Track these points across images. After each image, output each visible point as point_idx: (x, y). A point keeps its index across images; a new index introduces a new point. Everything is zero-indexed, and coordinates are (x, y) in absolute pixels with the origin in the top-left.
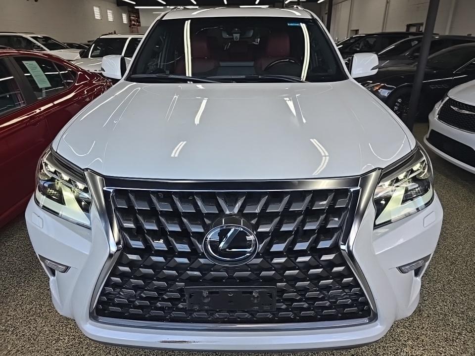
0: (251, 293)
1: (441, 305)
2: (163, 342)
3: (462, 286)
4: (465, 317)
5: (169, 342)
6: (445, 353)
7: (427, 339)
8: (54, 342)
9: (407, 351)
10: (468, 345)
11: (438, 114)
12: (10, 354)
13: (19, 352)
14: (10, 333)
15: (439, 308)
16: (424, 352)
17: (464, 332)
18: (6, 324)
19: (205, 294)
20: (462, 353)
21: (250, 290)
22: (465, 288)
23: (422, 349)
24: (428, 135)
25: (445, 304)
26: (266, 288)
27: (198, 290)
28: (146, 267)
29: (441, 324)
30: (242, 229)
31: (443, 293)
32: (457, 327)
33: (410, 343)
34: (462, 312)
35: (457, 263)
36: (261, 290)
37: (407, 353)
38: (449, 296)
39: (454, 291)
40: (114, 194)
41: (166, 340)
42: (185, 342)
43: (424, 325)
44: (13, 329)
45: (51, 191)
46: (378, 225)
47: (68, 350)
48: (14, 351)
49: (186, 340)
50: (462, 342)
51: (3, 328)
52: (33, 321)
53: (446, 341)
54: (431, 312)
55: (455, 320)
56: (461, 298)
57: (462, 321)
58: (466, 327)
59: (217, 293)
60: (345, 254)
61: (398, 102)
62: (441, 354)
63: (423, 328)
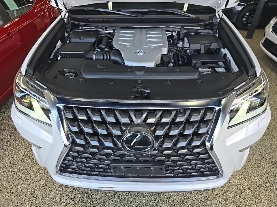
0: (150, 168)
1: (257, 154)
2: (99, 187)
3: (271, 143)
4: (270, 162)
5: (103, 188)
6: (256, 183)
7: (247, 175)
8: (39, 174)
9: (235, 182)
10: (270, 178)
11: (272, 28)
12: (15, 180)
13: (21, 179)
14: (14, 168)
15: (256, 156)
16: (244, 182)
17: (269, 171)
18: (11, 163)
19: (123, 167)
20: (266, 184)
21: (150, 167)
22: (273, 144)
23: (244, 180)
24: (263, 41)
25: (260, 154)
26: (159, 166)
27: (118, 166)
28: (87, 153)
29: (256, 165)
30: (145, 135)
31: (259, 147)
32: (265, 168)
33: (237, 177)
34: (269, 159)
35: (270, 128)
36: (156, 167)
37: (235, 183)
38: (263, 149)
39: (266, 146)
40: (64, 108)
41: (101, 186)
42: (112, 188)
43: (246, 166)
44: (15, 165)
45: (25, 100)
46: (230, 126)
47: (47, 178)
48: (18, 178)
49: (112, 187)
50: (267, 177)
51: (10, 165)
52: (26, 161)
53: (258, 176)
54: (251, 159)
55: (264, 163)
56: (270, 150)
57: (268, 164)
58: (270, 168)
59: (130, 167)
60: (208, 148)
61: (246, 15)
62: (254, 183)
63: (246, 168)
